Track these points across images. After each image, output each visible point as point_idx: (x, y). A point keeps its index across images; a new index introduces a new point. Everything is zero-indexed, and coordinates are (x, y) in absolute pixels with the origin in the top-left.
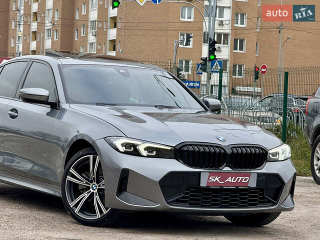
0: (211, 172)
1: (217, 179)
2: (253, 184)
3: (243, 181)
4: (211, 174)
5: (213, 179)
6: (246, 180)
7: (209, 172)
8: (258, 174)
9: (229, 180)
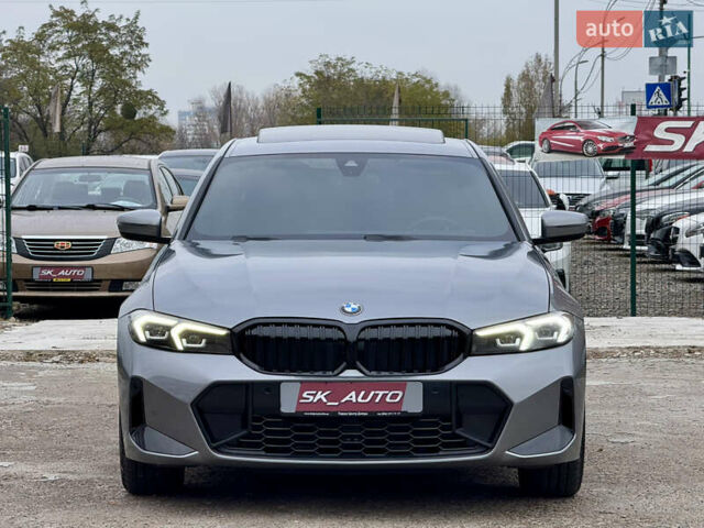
0: (306, 381)
1: (321, 396)
3: (388, 400)
4: (305, 386)
5: (311, 398)
6: (394, 396)
7: (301, 382)
9: (351, 397)
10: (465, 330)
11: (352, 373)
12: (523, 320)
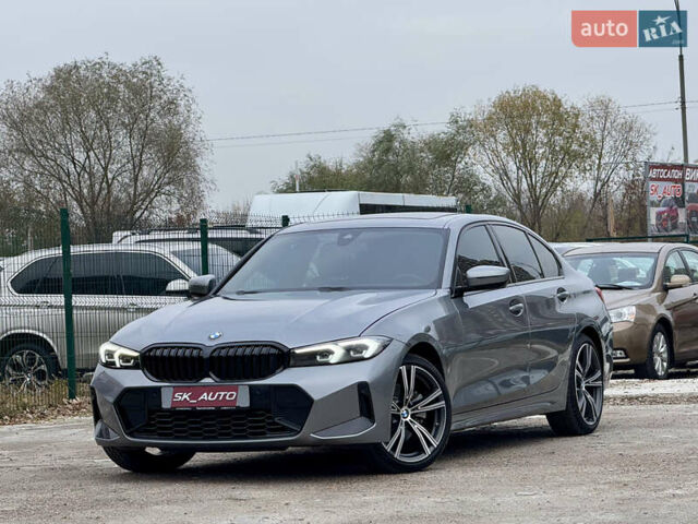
0: (176, 386)
1: (186, 396)
2: (243, 400)
3: (227, 398)
4: (176, 390)
5: (180, 397)
8: (251, 387)
9: (204, 396)
11: (207, 380)
12: (335, 341)
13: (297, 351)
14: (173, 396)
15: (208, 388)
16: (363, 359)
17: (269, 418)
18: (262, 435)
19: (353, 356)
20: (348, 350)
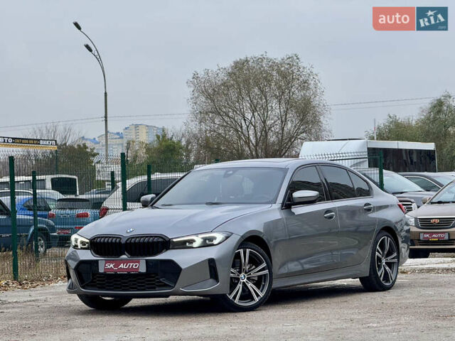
1: (112, 266)
2: (143, 269)
3: (134, 267)
4: (107, 262)
5: (109, 266)
6: (136, 266)
7: (105, 260)
8: (147, 261)
9: (122, 266)
10: (167, 239)
11: (124, 257)
12: (197, 235)
13: (174, 240)
14: (105, 266)
15: (124, 261)
16: (213, 245)
17: (157, 279)
18: (154, 288)
19: (207, 243)
20: (205, 239)
